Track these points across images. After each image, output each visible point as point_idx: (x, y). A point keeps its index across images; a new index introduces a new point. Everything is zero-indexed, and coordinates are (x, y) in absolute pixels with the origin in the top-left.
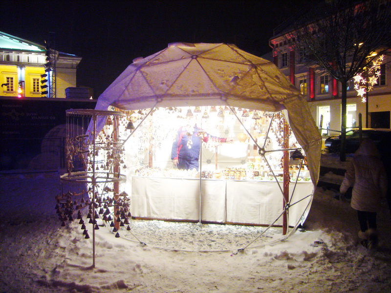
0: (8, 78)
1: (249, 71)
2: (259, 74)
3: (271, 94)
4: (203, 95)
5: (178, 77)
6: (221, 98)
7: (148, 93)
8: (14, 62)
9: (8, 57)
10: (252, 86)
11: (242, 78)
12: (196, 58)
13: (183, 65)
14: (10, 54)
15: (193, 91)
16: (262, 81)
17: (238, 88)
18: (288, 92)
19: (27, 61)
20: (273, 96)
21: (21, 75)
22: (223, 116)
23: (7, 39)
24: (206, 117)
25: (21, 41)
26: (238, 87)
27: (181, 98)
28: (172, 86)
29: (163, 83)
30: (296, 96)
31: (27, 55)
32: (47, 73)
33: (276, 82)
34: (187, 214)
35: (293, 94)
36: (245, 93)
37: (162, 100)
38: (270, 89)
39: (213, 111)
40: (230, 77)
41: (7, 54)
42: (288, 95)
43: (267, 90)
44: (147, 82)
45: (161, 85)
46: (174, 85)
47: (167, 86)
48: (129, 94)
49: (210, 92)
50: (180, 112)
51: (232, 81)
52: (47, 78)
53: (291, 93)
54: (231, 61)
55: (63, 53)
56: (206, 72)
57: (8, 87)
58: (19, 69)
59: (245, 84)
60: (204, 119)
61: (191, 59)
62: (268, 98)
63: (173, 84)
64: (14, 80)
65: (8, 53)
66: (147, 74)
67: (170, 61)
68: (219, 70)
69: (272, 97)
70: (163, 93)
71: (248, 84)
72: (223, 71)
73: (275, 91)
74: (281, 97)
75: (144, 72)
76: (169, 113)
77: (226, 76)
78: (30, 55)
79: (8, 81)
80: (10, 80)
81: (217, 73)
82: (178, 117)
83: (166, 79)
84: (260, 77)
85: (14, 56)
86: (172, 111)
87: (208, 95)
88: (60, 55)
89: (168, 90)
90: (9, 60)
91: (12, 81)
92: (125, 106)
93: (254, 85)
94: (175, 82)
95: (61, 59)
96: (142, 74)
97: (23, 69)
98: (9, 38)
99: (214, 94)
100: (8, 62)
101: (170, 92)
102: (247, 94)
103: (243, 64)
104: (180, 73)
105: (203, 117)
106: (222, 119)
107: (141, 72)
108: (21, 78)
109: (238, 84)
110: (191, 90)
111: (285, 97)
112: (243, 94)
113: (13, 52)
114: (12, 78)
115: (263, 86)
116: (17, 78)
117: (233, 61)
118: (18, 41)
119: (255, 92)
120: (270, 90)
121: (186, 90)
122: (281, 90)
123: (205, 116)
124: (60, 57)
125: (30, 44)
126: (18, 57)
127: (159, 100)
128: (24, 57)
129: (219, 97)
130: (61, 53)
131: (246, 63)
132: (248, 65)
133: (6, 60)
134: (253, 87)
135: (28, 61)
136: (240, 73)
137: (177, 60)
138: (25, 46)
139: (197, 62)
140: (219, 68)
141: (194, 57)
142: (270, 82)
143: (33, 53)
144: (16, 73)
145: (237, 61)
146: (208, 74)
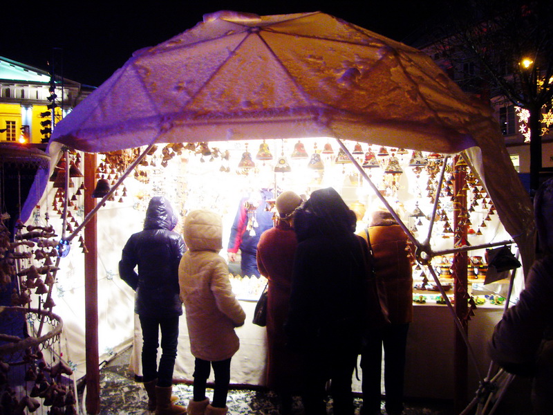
0: (8, 122)
1: (381, 60)
2: (404, 68)
3: (435, 112)
4: (271, 112)
5: (215, 73)
6: (315, 119)
7: (142, 112)
8: (17, 99)
9: (8, 92)
10: (390, 91)
11: (367, 74)
12: (257, 33)
13: (227, 48)
14: (11, 87)
15: (248, 103)
16: (413, 81)
17: (358, 95)
18: (470, 109)
19: (35, 98)
20: (441, 115)
21: (26, 118)
22: (320, 167)
23: (6, 65)
24: (282, 170)
25: (26, 69)
26: (357, 91)
27: (219, 121)
28: (199, 92)
29: (178, 88)
30: (485, 119)
31: (35, 89)
32: (51, 110)
33: (441, 88)
34: (247, 374)
35: (480, 115)
36: (375, 107)
37: (172, 126)
38: (431, 100)
39: (298, 155)
40: (338, 71)
41: (7, 87)
42: (471, 115)
43: (427, 103)
44: (145, 87)
45: (174, 93)
46: (205, 91)
47: (188, 93)
48: (104, 115)
49: (291, 104)
50: (227, 157)
51: (344, 78)
52: (50, 118)
53: (476, 112)
54: (339, 39)
55: (89, 86)
56: (278, 60)
57: (8, 135)
58: (23, 108)
59: (375, 87)
60: (279, 174)
61: (246, 34)
62: (430, 120)
63: (202, 88)
64: (17, 125)
65: (8, 85)
66: (147, 71)
67: (199, 42)
68: (311, 56)
69: (439, 118)
70: (177, 110)
71: (380, 86)
72: (321, 58)
73: (442, 105)
74: (458, 120)
75: (141, 67)
76: (202, 160)
77: (329, 69)
78: (39, 89)
79: (8, 127)
80: (11, 125)
81: (308, 63)
82: (222, 169)
83: (187, 78)
84: (405, 72)
85: (16, 91)
86: (209, 157)
87: (285, 111)
88: (83, 89)
89: (188, 102)
90: (9, 96)
91: (14, 127)
92: (92, 142)
93: (394, 89)
94: (206, 83)
95: (86, 94)
96: (137, 72)
97: (29, 109)
98: (9, 64)
99: (299, 110)
100: (7, 98)
101: (193, 107)
102: (380, 108)
103: (368, 45)
104: (218, 64)
105: (277, 170)
106: (317, 175)
107: (136, 68)
108: (26, 121)
109: (357, 87)
110: (243, 100)
111: (467, 120)
112: (369, 110)
113: (16, 85)
114: (14, 123)
115: (415, 94)
116: (20, 121)
117: (342, 39)
118: (23, 69)
119: (399, 106)
120: (432, 104)
121: (233, 102)
122: (456, 105)
123: (281, 166)
124: (83, 92)
125: (40, 73)
126: (23, 91)
127: (167, 125)
128: (30, 92)
129: (312, 116)
130: (84, 85)
131: (373, 44)
132: (378, 47)
133: (5, 95)
134: (392, 95)
135: (37, 97)
136: (361, 63)
137: (215, 39)
138: (32, 76)
139: (260, 40)
140: (311, 53)
141: (254, 30)
142: (431, 87)
143: (44, 86)
144: (19, 115)
145: (353, 40)
146: (285, 63)
